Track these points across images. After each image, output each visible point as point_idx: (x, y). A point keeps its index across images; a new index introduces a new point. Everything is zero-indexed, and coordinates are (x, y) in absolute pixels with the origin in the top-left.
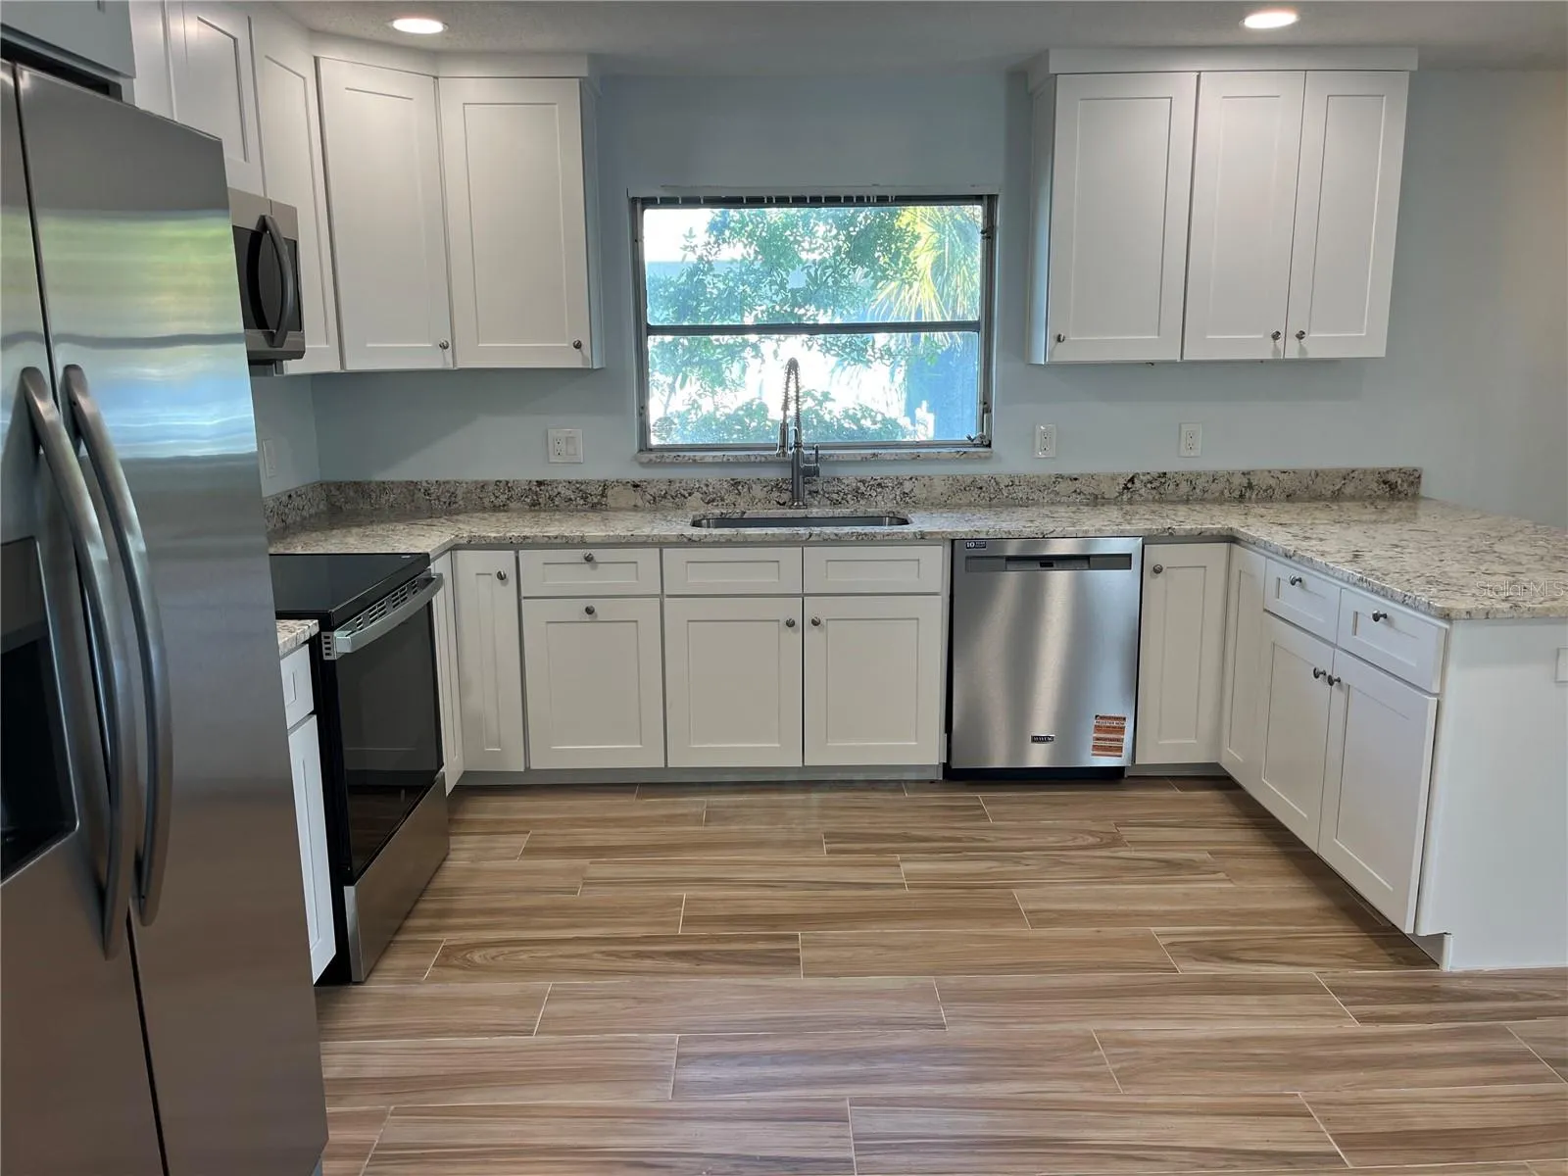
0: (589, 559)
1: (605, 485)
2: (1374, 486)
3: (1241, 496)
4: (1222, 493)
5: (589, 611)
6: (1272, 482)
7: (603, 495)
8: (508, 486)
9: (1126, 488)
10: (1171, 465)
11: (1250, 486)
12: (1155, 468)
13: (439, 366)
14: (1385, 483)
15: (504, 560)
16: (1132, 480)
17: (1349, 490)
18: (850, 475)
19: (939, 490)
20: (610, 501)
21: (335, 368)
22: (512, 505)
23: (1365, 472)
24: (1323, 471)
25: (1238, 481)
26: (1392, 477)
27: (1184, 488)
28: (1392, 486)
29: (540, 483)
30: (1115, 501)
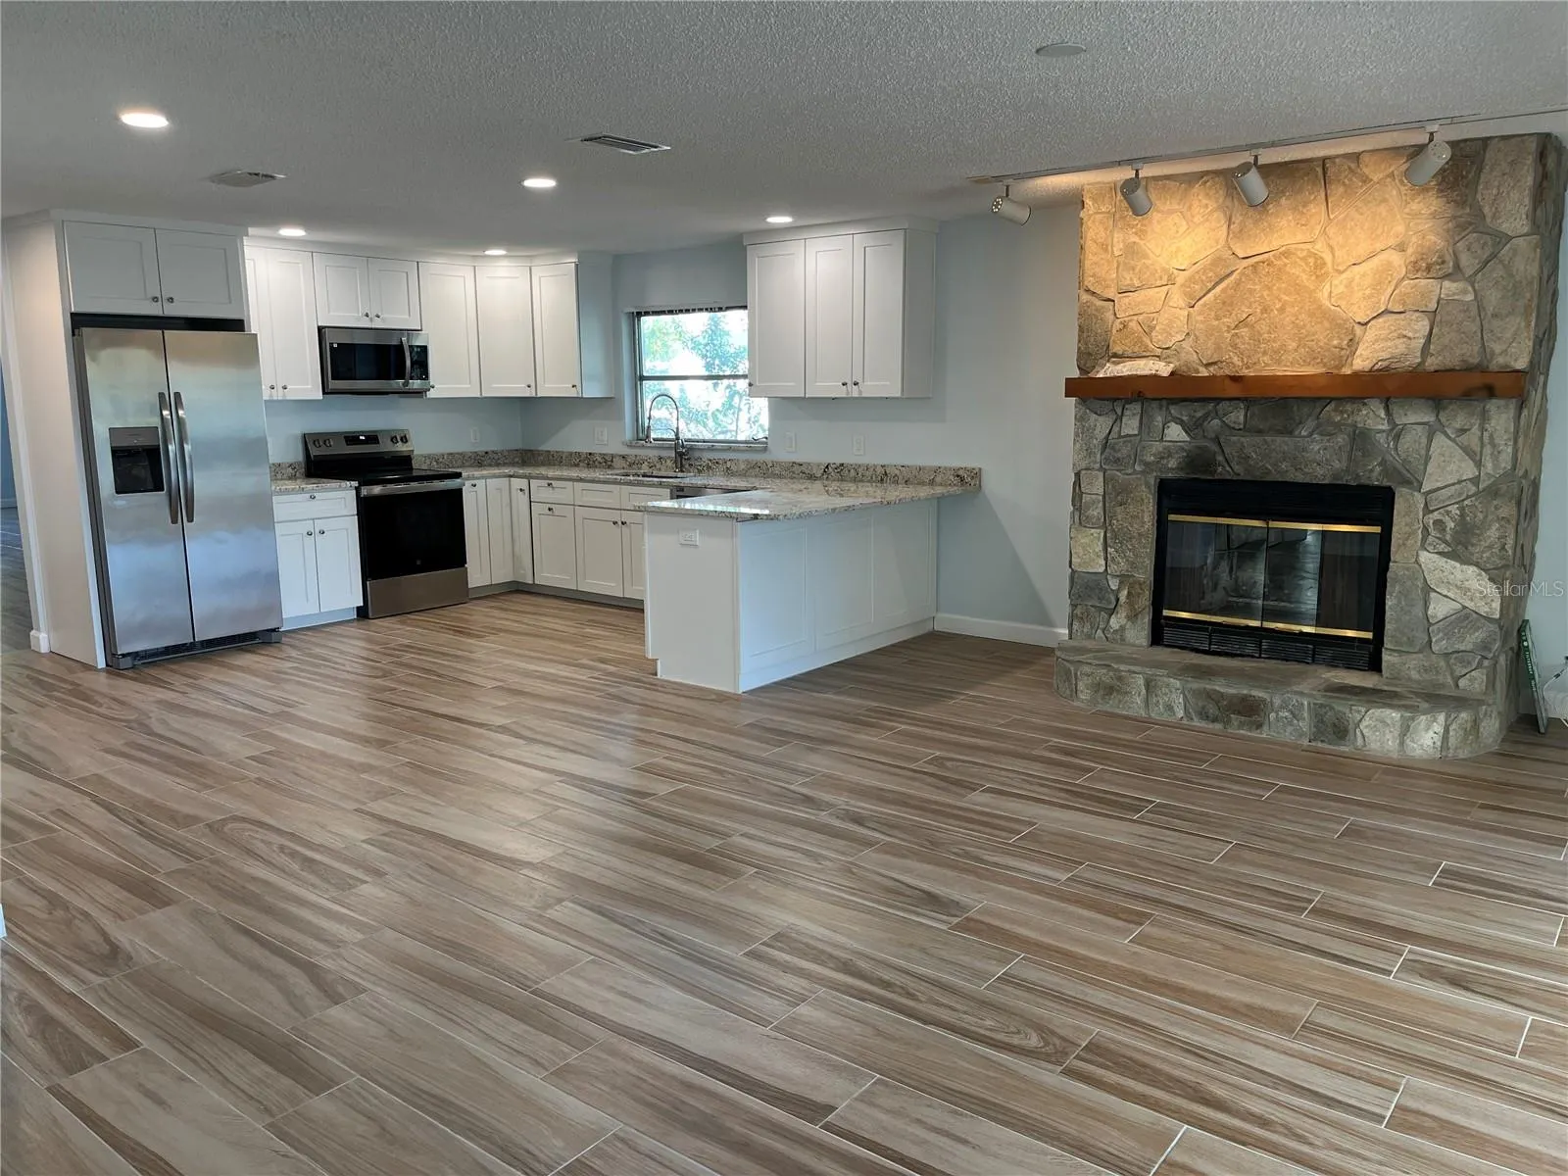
0: (549, 485)
1: (613, 456)
2: (952, 478)
3: (882, 480)
4: (872, 478)
5: (550, 509)
6: (897, 472)
7: (612, 461)
8: (579, 454)
9: (825, 471)
10: (848, 459)
11: (886, 474)
12: (838, 462)
13: (528, 395)
14: (958, 476)
15: (523, 483)
16: (827, 467)
17: (938, 479)
18: (707, 456)
19: (743, 467)
20: (614, 464)
21: (478, 395)
22: (581, 464)
23: (945, 468)
24: (924, 468)
25: (880, 470)
26: (961, 473)
27: (853, 473)
28: (962, 479)
29: (590, 454)
30: (820, 478)
